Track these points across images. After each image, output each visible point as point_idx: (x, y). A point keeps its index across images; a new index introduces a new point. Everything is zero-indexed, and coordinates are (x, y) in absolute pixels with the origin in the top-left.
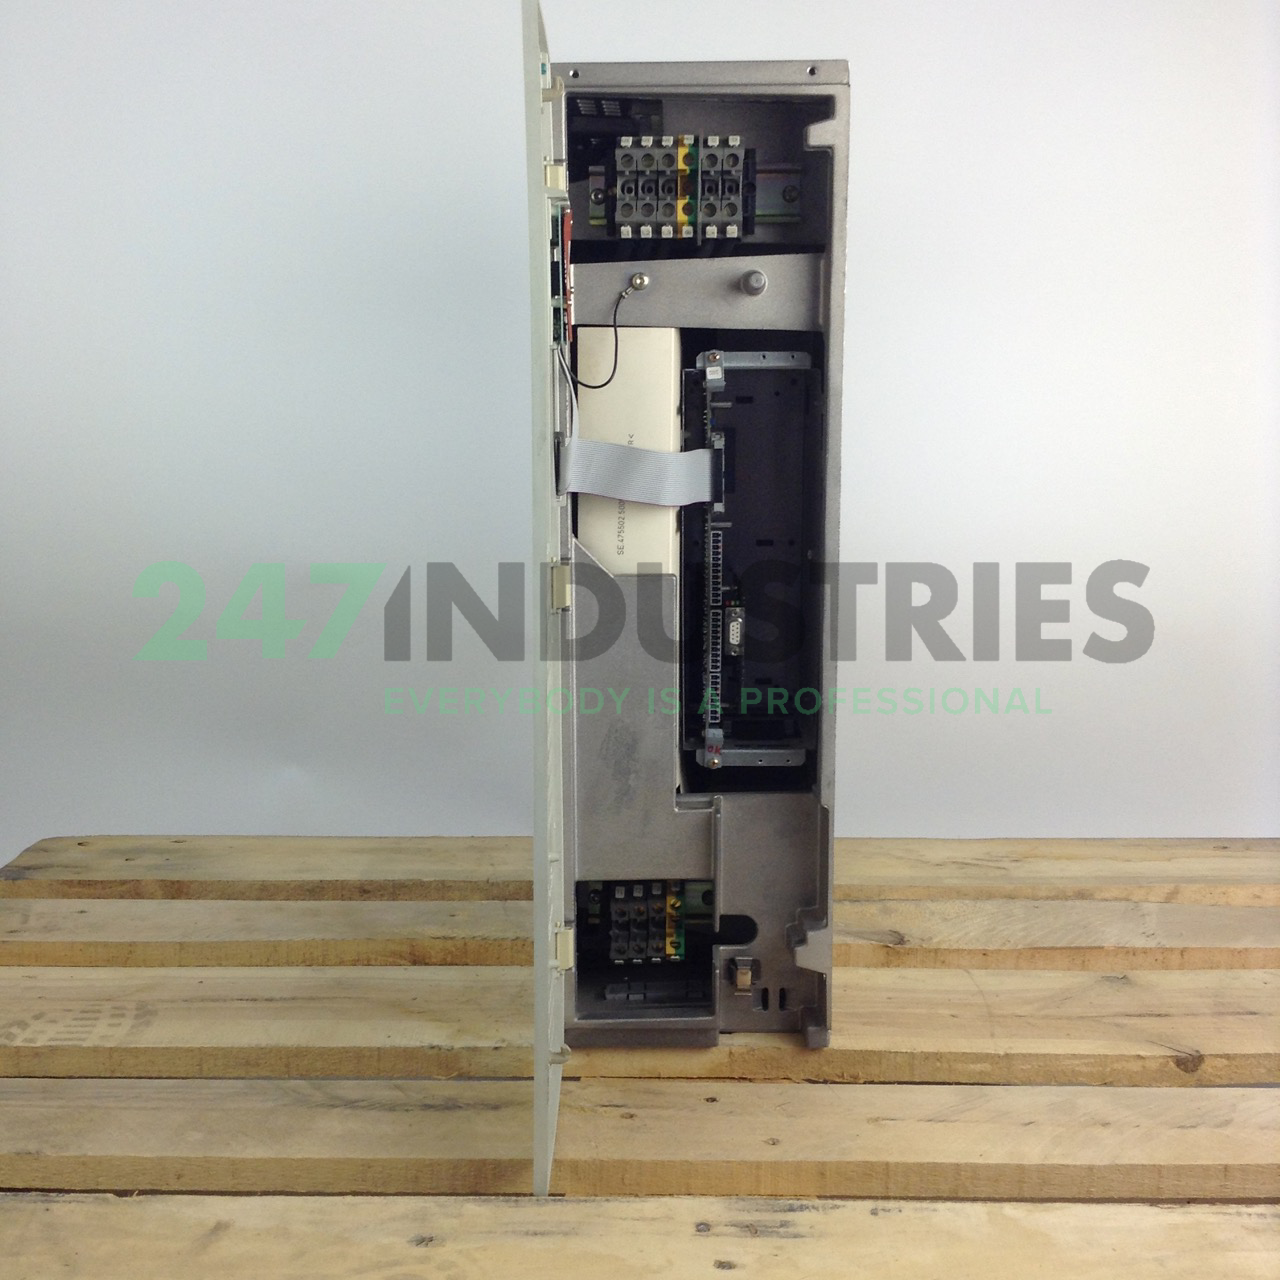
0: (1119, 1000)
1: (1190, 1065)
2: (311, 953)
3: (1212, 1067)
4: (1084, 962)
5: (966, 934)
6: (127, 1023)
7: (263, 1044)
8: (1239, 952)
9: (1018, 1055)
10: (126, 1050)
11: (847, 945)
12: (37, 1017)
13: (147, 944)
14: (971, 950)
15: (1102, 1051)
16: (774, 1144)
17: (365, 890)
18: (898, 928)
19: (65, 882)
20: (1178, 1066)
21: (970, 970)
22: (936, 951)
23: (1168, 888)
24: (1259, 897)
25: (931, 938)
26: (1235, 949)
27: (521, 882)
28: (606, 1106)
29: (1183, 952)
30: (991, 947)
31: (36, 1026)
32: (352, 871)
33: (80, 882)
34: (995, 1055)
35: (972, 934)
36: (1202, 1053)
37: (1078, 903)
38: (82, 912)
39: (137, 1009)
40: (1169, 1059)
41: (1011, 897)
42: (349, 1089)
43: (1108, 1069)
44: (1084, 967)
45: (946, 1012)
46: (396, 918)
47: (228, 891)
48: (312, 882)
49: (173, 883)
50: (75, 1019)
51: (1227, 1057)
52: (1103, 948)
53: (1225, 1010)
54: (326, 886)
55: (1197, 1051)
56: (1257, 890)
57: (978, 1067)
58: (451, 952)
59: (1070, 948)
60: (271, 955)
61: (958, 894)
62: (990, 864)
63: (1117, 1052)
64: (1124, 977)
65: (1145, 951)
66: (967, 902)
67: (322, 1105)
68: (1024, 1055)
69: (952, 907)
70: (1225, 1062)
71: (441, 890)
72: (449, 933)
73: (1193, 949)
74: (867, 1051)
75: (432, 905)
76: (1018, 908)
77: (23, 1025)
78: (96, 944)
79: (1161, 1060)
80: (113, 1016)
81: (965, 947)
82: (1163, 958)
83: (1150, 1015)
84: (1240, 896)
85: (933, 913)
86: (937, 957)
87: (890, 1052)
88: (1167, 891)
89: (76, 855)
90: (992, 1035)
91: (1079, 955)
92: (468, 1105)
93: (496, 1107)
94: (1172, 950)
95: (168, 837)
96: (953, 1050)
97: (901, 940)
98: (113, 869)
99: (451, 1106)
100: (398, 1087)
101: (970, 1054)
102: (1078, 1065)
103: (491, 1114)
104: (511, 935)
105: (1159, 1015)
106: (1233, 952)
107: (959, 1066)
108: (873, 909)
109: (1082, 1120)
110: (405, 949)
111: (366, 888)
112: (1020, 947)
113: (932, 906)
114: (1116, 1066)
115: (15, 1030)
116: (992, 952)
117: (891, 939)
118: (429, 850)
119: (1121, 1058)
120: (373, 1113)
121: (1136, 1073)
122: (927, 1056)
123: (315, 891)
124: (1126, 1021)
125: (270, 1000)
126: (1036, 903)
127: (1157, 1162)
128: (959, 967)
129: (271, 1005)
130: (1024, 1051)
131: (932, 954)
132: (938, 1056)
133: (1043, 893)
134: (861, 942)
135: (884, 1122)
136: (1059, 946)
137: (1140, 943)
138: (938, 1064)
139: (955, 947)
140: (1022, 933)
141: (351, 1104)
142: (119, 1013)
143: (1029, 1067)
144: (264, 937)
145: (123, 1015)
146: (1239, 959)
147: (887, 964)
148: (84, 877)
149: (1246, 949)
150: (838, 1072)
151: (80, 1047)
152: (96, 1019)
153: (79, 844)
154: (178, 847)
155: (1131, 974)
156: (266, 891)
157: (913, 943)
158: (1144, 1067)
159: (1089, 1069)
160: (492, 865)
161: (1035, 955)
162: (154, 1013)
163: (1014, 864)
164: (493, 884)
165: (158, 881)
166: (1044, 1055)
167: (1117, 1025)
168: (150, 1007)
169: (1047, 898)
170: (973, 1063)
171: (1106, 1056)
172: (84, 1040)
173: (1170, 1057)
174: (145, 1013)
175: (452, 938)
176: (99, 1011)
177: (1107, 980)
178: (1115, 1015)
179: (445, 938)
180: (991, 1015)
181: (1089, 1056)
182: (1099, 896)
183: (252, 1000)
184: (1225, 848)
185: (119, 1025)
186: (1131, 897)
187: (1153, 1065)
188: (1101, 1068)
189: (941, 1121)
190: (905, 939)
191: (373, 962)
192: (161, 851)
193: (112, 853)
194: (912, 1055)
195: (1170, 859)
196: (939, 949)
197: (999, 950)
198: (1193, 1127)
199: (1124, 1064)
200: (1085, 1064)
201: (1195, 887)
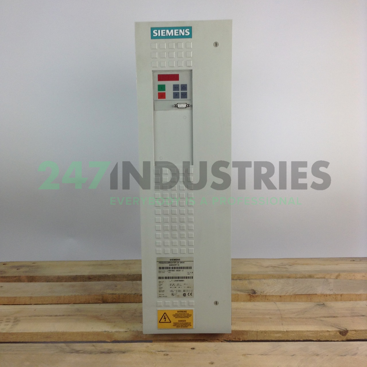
0: (322, 312)
1: (344, 333)
3: (351, 334)
4: (311, 299)
5: (275, 290)
6: (10, 324)
7: (52, 331)
8: (359, 295)
9: (290, 331)
10: (9, 333)
11: (237, 294)
13: (20, 297)
14: (276, 295)
15: (316, 329)
16: (212, 364)
17: (90, 278)
18: (254, 288)
20: (340, 334)
21: (276, 303)
22: (266, 296)
23: (337, 274)
24: (364, 277)
25: (264, 292)
26: (357, 294)
27: (138, 275)
28: (159, 351)
29: (341, 295)
30: (282, 295)
32: (86, 272)
33: (2, 277)
34: (283, 331)
35: (277, 290)
36: (348, 329)
37: (310, 280)
39: (14, 319)
40: (337, 332)
41: (289, 277)
42: (78, 347)
43: (319, 335)
44: (311, 301)
45: (268, 317)
46: (98, 288)
47: (48, 279)
48: (74, 276)
49: (31, 277)
51: (355, 331)
52: (317, 294)
53: (355, 315)
54: (78, 277)
55: (346, 329)
56: (364, 274)
57: (278, 335)
58: (115, 298)
59: (307, 294)
61: (273, 277)
62: (282, 267)
63: (322, 330)
64: (323, 304)
65: (330, 295)
66: (275, 279)
67: (69, 352)
68: (292, 331)
69: (270, 281)
70: (355, 332)
71: (113, 278)
72: (114, 292)
73: (344, 294)
74: (243, 331)
75: (110, 282)
76: (291, 281)
78: (5, 298)
79: (335, 332)
80: (6, 322)
82: (337, 298)
83: (332, 317)
84: (359, 276)
85: (265, 283)
86: (266, 298)
87: (250, 331)
88: (336, 275)
89: (2, 268)
90: (282, 324)
91: (309, 297)
92: (115, 352)
93: (124, 352)
94: (338, 295)
95: (31, 262)
96: (270, 330)
97: (254, 292)
98: (13, 273)
99: (110, 352)
100: (93, 346)
101: (275, 331)
102: (309, 334)
103: (123, 354)
104: (133, 292)
105: (334, 317)
106: (357, 295)
107: (272, 335)
108: (246, 282)
109: (310, 353)
110: (101, 298)
112: (291, 294)
113: (264, 281)
114: (321, 334)
116: (283, 296)
117: (252, 292)
118: (111, 265)
119: (322, 331)
120: (85, 355)
121: (327, 336)
122: (262, 332)
123: (75, 279)
124: (324, 319)
125: (56, 316)
126: (296, 280)
128: (272, 301)
130: (292, 330)
131: (264, 297)
132: (265, 332)
133: (298, 276)
134: (242, 293)
135: (247, 355)
136: (303, 294)
137: (328, 293)
138: (265, 334)
139: (271, 294)
140: (291, 290)
141: (78, 352)
142: (8, 321)
143: (294, 335)
144: (57, 295)
145: (9, 322)
146: (359, 298)
147: (250, 300)
148: (3, 275)
149: (361, 294)
150: (234, 337)
152: (1, 323)
153: (4, 264)
154: (34, 266)
155: (325, 303)
156: (59, 279)
157: (258, 293)
158: (329, 334)
159: (313, 335)
160: (130, 269)
161: (296, 297)
162: (19, 321)
163: (290, 267)
164: (130, 275)
165: (26, 276)
166: (298, 331)
167: (321, 320)
168: (18, 319)
169: (300, 278)
170: (276, 334)
171: (318, 331)
173: (338, 331)
174: (16, 321)
175: (115, 294)
176: (2, 320)
177: (318, 305)
178: (321, 317)
179: (113, 294)
180: (282, 318)
181: (312, 331)
182: (316, 277)
183: (50, 316)
184: (354, 261)
185: (8, 325)
186: (325, 277)
187: (332, 334)
188: (316, 335)
189: (266, 355)
190: (256, 292)
191: (90, 302)
192: (28, 266)
193: (13, 267)
194: (257, 332)
195: (337, 265)
196: (266, 295)
197: (285, 295)
198: (345, 356)
199: (324, 333)
200: (311, 334)
201: (345, 273)
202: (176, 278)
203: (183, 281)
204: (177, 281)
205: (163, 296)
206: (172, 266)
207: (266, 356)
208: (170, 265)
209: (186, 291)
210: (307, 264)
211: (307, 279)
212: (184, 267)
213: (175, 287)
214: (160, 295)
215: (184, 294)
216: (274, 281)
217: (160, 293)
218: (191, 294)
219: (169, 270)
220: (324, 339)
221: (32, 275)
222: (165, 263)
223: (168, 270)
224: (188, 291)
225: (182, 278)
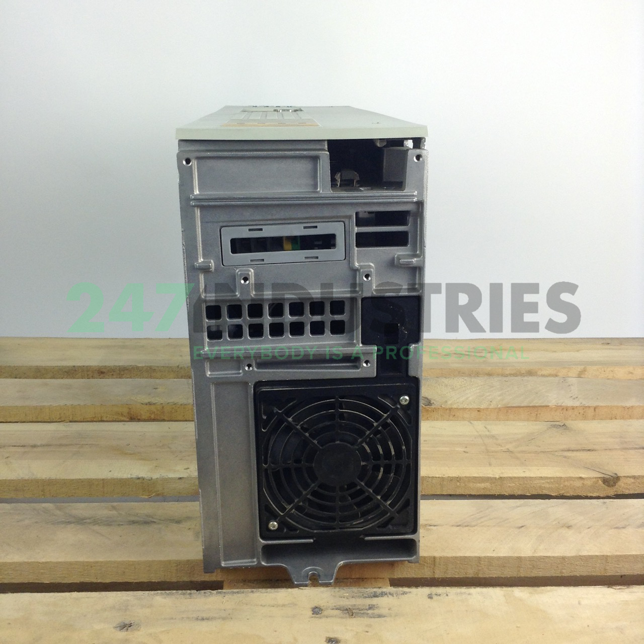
0: (562, 440)
1: (612, 483)
3: (624, 483)
4: (537, 415)
5: (467, 399)
7: (27, 477)
8: (628, 408)
9: (507, 477)
14: (471, 409)
15: (558, 475)
17: (102, 372)
20: (604, 483)
21: (472, 422)
22: (450, 409)
23: (580, 368)
24: (631, 373)
25: (447, 402)
26: (626, 406)
29: (595, 409)
30: (482, 407)
32: (94, 359)
34: (493, 478)
35: (471, 398)
36: (619, 475)
37: (530, 378)
40: (599, 479)
41: (490, 374)
42: (81, 509)
43: (562, 486)
44: (537, 419)
45: (461, 449)
46: (120, 391)
47: (15, 373)
48: (68, 367)
51: (634, 477)
52: (549, 406)
53: (627, 446)
54: (77, 369)
55: (616, 474)
56: (631, 369)
57: (483, 485)
58: (154, 413)
59: (529, 407)
60: (38, 417)
61: (460, 373)
63: (568, 475)
64: (564, 425)
65: (573, 408)
66: (465, 378)
67: (62, 522)
68: (511, 478)
69: (458, 382)
70: (632, 480)
71: (149, 372)
72: (153, 400)
73: (601, 407)
75: (143, 381)
76: (495, 381)
79: (595, 480)
81: (467, 407)
82: (584, 413)
83: (584, 450)
84: (621, 373)
85: (446, 386)
87: (429, 477)
88: (579, 370)
90: (490, 465)
91: (534, 411)
93: (178, 522)
94: (589, 407)
96: (468, 475)
99: (147, 522)
100: (114, 508)
101: (478, 477)
102: (543, 483)
103: (175, 526)
105: (589, 450)
107: (471, 485)
109: (554, 523)
110: (125, 411)
111: (103, 370)
112: (499, 406)
113: (446, 381)
114: (566, 483)
116: (483, 409)
117: (424, 402)
118: (143, 346)
119: (569, 479)
121: (578, 488)
122: (451, 479)
123: (71, 372)
124: (569, 454)
125: (34, 446)
126: (506, 379)
127: (605, 554)
128: (463, 419)
129: (35, 449)
130: (510, 475)
131: (448, 412)
132: (459, 479)
133: (508, 372)
135: (430, 527)
136: (522, 405)
137: (569, 403)
138: (458, 484)
139: (461, 406)
140: (499, 398)
141: (80, 521)
143: (514, 485)
144: (35, 403)
146: (628, 413)
149: (632, 407)
155: (569, 423)
156: (39, 373)
157: (436, 405)
158: (583, 484)
159: (550, 486)
160: (180, 356)
161: (508, 411)
164: (181, 368)
166: (523, 478)
167: (565, 457)
169: (511, 375)
170: (479, 483)
171: (561, 478)
173: (600, 478)
175: (154, 404)
177: (554, 427)
178: (563, 451)
179: (150, 404)
180: (488, 451)
181: (550, 478)
182: (540, 373)
183: (22, 446)
184: (608, 344)
186: (559, 374)
187: (589, 483)
188: (557, 485)
189: (466, 526)
190: (431, 402)
191: (105, 419)
194: (442, 479)
195: (578, 351)
196: (452, 408)
197: (488, 408)
198: (623, 528)
199: (572, 482)
200: (547, 482)
201: (595, 368)
207: (467, 528)
211: (526, 378)
216: (465, 381)
220: (571, 493)
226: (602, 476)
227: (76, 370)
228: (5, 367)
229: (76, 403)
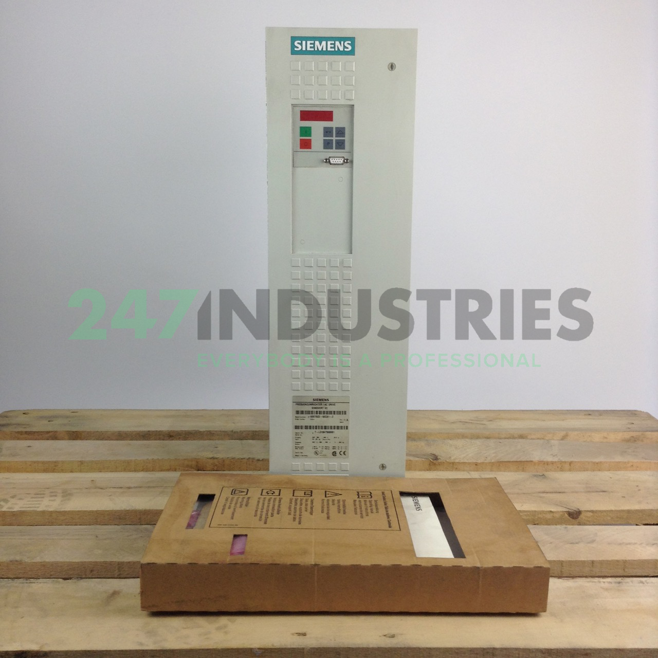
0: (541, 485)
1: (575, 516)
2: (147, 466)
3: (585, 516)
4: (523, 468)
5: (467, 455)
6: (58, 500)
7: (128, 509)
8: (597, 464)
10: (60, 512)
11: (410, 460)
12: (13, 497)
13: (63, 462)
14: (470, 463)
15: (533, 509)
17: (171, 436)
18: (434, 453)
19: (18, 432)
20: (569, 516)
21: (470, 472)
22: (453, 463)
23: (563, 433)
24: (606, 438)
25: (450, 457)
27: (249, 431)
29: (570, 463)
30: (479, 461)
31: (13, 501)
32: (165, 426)
33: (26, 432)
35: (470, 455)
36: (581, 510)
37: (520, 440)
38: (29, 447)
39: (63, 493)
40: (565, 513)
41: (488, 438)
43: (536, 517)
44: (523, 470)
46: (189, 449)
47: (102, 436)
48: (145, 431)
49: (73, 432)
50: (32, 498)
51: (592, 511)
52: (532, 461)
53: (590, 490)
55: (578, 509)
56: (605, 435)
58: (216, 465)
59: (517, 461)
60: (127, 466)
61: (463, 436)
62: (477, 422)
63: (541, 510)
64: (543, 475)
65: (553, 463)
66: (467, 440)
69: (460, 443)
70: (591, 514)
71: (209, 435)
72: (216, 456)
73: (575, 462)
75: (206, 442)
76: (492, 443)
77: (6, 501)
78: (38, 462)
79: (561, 513)
80: (51, 496)
81: (467, 462)
82: (561, 466)
83: (556, 492)
84: (597, 437)
85: (451, 445)
86: (453, 466)
88: (562, 435)
89: (22, 419)
91: (521, 465)
94: (565, 462)
95: (69, 410)
97: (436, 458)
102: (522, 515)
104: (246, 456)
105: (560, 492)
106: (594, 463)
108: (423, 443)
110: (194, 463)
111: (172, 434)
112: (493, 461)
113: (451, 442)
114: (540, 516)
115: (2, 503)
116: (480, 463)
117: (432, 458)
118: (202, 416)
119: (543, 512)
121: (549, 519)
123: (146, 436)
124: (544, 495)
125: (129, 488)
126: (501, 441)
127: (561, 559)
128: (464, 470)
129: (131, 490)
131: (451, 465)
133: (503, 436)
134: (417, 459)
136: (511, 460)
137: (550, 459)
139: (462, 461)
140: (493, 455)
142: (53, 495)
144: (123, 458)
145: (56, 496)
146: (597, 467)
147: (429, 469)
148: (28, 430)
149: (601, 462)
151: (36, 511)
152: (43, 498)
153: (24, 414)
154: (74, 415)
155: (546, 473)
156: (121, 436)
157: (442, 460)
158: (553, 516)
159: (528, 517)
160: (234, 423)
161: (500, 465)
162: (71, 494)
163: (489, 422)
164: (235, 432)
165: (65, 431)
167: (541, 497)
168: (69, 492)
169: (505, 438)
171: (535, 511)
172: (38, 507)
174: (67, 495)
175: (217, 458)
176: (44, 494)
177: (535, 477)
178: (539, 492)
179: (213, 458)
181: (527, 511)
182: (530, 437)
183: (120, 488)
184: (590, 414)
185: (54, 500)
186: (545, 437)
187: (557, 516)
188: (533, 517)
190: (438, 458)
192: (67, 417)
193: (42, 418)
195: (563, 420)
196: (455, 462)
197: (483, 463)
198: (577, 543)
199: (544, 515)
200: (525, 515)
201: (576, 433)
202: (322, 428)
203: (332, 432)
204: (323, 432)
205: (301, 454)
206: (316, 410)
208: (313, 408)
209: (337, 448)
210: (516, 419)
211: (516, 440)
212: (334, 412)
213: (321, 442)
214: (297, 454)
215: (333, 452)
216: (466, 442)
217: (297, 451)
218: (344, 453)
219: (312, 415)
221: (75, 429)
222: (306, 404)
223: (310, 415)
224: (340, 448)
225: (331, 429)
226: (567, 510)
227: (150, 434)
228: (94, 432)
229: (155, 457)
